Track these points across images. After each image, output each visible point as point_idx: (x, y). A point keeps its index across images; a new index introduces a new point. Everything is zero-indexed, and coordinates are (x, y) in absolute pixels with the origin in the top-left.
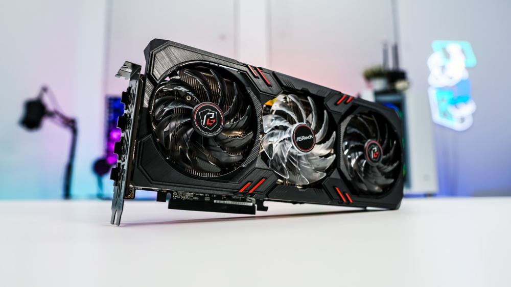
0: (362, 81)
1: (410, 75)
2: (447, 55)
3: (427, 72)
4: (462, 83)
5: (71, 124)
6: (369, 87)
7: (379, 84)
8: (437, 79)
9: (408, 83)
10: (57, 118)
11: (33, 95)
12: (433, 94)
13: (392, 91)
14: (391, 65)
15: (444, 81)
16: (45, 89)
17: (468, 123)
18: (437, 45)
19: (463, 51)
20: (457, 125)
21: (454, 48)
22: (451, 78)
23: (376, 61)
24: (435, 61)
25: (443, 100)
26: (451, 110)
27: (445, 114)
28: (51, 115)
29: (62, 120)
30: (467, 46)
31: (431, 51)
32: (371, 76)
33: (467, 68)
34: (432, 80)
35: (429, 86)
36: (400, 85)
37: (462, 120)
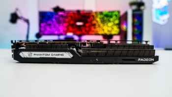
0: (128, 6)
4: (165, 7)
5: (27, 21)
6: (131, 8)
7: (134, 7)
12: (154, 11)
13: (139, 10)
14: (139, 0)
15: (158, 6)
16: (17, 9)
17: (166, 22)
25: (157, 13)
27: (158, 18)
28: (20, 18)
32: (132, 4)
35: (152, 8)
36: (142, 8)
37: (164, 21)
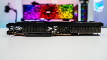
5: (16, 11)
6: (80, 2)
12: (94, 4)
16: (9, 4)
28: (11, 9)
37: (100, 10)
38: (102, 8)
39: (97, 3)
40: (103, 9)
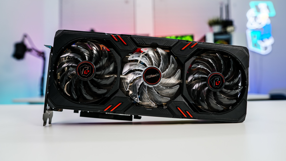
0: (207, 27)
1: (236, 23)
2: (258, 10)
3: (246, 20)
4: (266, 26)
5: (42, 55)
6: (212, 30)
7: (217, 29)
8: (252, 24)
9: (234, 28)
10: (34, 52)
11: (19, 40)
12: (249, 33)
13: (225, 33)
14: (224, 17)
15: (256, 26)
16: (25, 36)
17: (269, 50)
18: (252, 4)
19: (268, 7)
20: (262, 51)
21: (262, 5)
22: (260, 24)
23: (216, 15)
24: (251, 13)
25: (255, 37)
26: (259, 43)
27: (256, 45)
28: (30, 50)
29: (36, 53)
30: (271, 4)
31: (249, 8)
32: (212, 24)
33: (270, 18)
34: (249, 25)
35: (247, 28)
36: (229, 29)
37: (266, 48)
38: (269, 42)
39: (254, 31)
40: (273, 45)
